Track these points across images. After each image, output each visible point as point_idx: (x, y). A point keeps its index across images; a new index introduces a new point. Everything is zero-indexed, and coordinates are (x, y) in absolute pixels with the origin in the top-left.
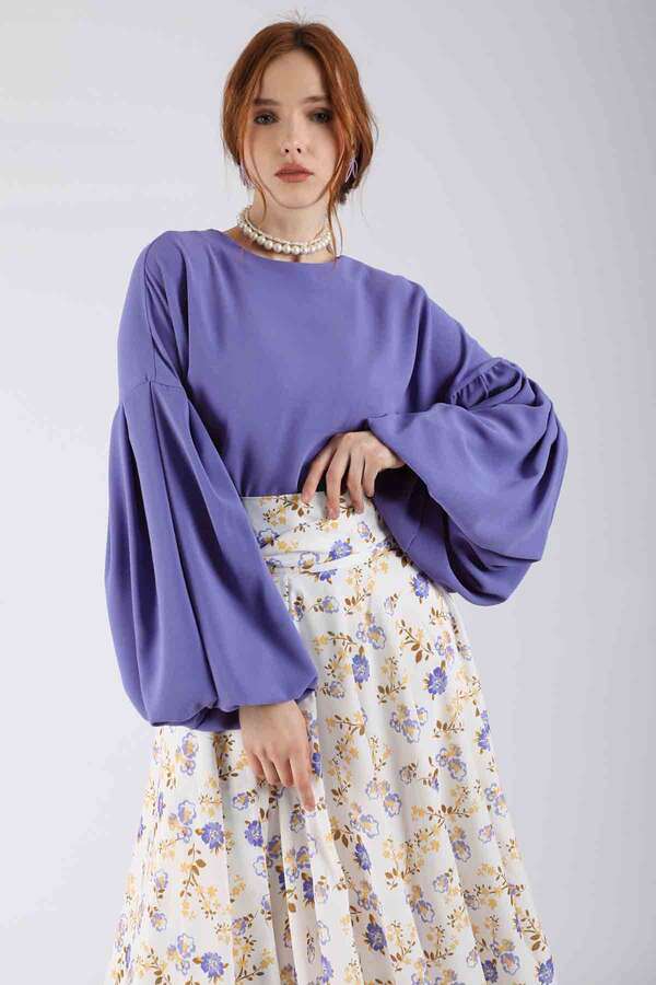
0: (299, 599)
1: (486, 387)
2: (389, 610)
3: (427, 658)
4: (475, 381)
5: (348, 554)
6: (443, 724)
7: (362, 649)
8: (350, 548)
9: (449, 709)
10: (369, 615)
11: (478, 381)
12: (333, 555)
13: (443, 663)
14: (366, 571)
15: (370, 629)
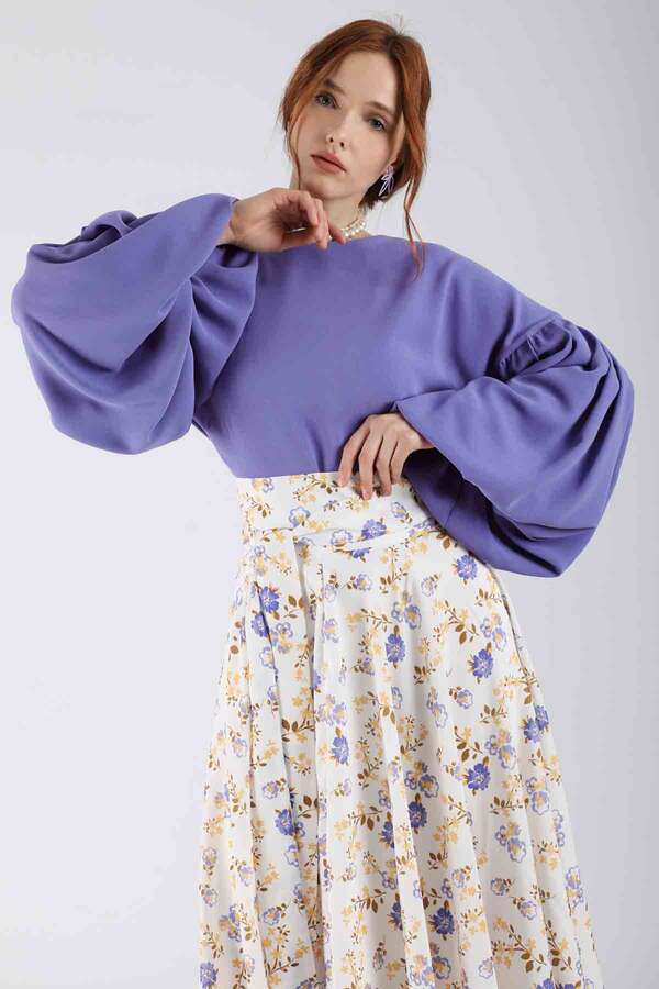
0: (332, 577)
1: (535, 352)
2: (427, 591)
3: (471, 639)
4: (522, 345)
5: (382, 534)
6: (491, 709)
7: (396, 629)
8: (384, 527)
9: (496, 692)
10: (405, 594)
11: (525, 346)
12: (366, 534)
13: (489, 645)
14: (402, 550)
15: (406, 609)
